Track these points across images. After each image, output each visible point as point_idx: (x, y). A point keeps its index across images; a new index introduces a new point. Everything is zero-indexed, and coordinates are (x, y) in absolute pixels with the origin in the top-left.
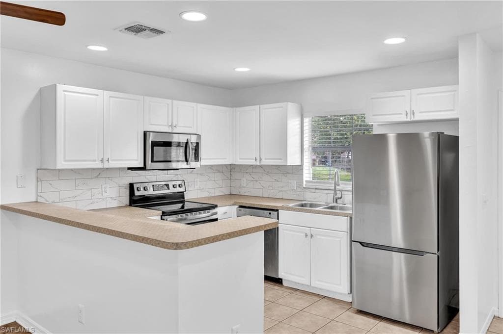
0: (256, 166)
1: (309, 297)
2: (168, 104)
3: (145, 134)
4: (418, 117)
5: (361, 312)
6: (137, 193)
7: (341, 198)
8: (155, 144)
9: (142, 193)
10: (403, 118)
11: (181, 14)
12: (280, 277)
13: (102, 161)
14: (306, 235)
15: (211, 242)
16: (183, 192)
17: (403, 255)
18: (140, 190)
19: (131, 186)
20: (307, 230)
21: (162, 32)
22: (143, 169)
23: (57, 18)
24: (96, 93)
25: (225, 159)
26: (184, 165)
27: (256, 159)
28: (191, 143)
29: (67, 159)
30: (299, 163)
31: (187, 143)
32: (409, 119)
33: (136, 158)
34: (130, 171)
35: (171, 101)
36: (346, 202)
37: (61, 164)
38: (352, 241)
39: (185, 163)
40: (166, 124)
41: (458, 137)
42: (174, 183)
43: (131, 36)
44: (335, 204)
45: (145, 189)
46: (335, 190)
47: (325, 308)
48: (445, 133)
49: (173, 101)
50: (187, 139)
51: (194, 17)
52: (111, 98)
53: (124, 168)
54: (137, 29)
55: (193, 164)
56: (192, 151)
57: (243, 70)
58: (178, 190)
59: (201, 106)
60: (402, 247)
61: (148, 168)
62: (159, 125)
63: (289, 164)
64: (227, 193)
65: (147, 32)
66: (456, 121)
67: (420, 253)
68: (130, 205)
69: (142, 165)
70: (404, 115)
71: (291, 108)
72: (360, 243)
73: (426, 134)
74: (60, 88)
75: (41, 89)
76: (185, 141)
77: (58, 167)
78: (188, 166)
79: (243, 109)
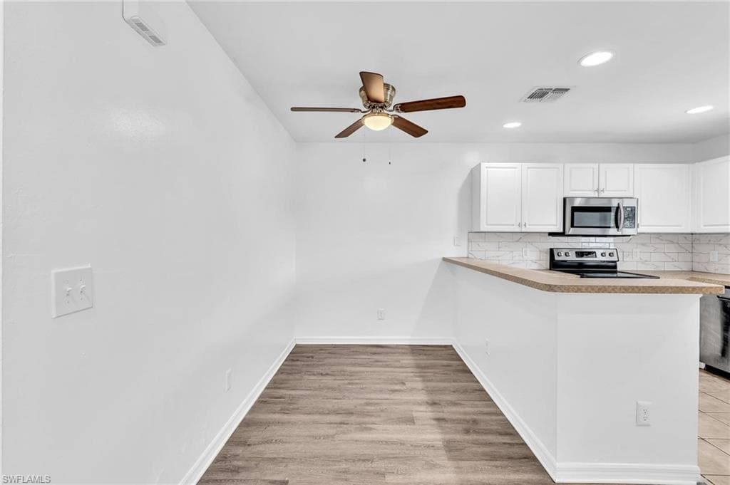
2: (593, 169)
3: (565, 200)
6: (557, 258)
8: (575, 209)
9: (563, 258)
13: (519, 225)
15: (596, 292)
16: (615, 262)
18: (560, 256)
19: (552, 251)
21: (567, 90)
22: (563, 234)
23: (458, 102)
24: (515, 166)
25: (680, 226)
26: (614, 231)
28: (624, 207)
29: (489, 223)
31: (618, 208)
33: (555, 224)
34: (550, 237)
35: (597, 165)
37: (484, 228)
39: (616, 229)
40: (591, 189)
42: (602, 251)
43: (536, 103)
45: (566, 255)
49: (601, 165)
50: (619, 204)
51: (598, 58)
52: (529, 170)
53: (544, 233)
54: (539, 95)
55: (627, 230)
56: (624, 216)
58: (610, 259)
59: (639, 167)
61: (567, 233)
62: (583, 193)
64: (686, 269)
65: (550, 94)
68: (550, 269)
69: (561, 231)
74: (484, 165)
75: (471, 171)
76: (616, 205)
77: (482, 230)
78: (620, 233)
79: (711, 161)
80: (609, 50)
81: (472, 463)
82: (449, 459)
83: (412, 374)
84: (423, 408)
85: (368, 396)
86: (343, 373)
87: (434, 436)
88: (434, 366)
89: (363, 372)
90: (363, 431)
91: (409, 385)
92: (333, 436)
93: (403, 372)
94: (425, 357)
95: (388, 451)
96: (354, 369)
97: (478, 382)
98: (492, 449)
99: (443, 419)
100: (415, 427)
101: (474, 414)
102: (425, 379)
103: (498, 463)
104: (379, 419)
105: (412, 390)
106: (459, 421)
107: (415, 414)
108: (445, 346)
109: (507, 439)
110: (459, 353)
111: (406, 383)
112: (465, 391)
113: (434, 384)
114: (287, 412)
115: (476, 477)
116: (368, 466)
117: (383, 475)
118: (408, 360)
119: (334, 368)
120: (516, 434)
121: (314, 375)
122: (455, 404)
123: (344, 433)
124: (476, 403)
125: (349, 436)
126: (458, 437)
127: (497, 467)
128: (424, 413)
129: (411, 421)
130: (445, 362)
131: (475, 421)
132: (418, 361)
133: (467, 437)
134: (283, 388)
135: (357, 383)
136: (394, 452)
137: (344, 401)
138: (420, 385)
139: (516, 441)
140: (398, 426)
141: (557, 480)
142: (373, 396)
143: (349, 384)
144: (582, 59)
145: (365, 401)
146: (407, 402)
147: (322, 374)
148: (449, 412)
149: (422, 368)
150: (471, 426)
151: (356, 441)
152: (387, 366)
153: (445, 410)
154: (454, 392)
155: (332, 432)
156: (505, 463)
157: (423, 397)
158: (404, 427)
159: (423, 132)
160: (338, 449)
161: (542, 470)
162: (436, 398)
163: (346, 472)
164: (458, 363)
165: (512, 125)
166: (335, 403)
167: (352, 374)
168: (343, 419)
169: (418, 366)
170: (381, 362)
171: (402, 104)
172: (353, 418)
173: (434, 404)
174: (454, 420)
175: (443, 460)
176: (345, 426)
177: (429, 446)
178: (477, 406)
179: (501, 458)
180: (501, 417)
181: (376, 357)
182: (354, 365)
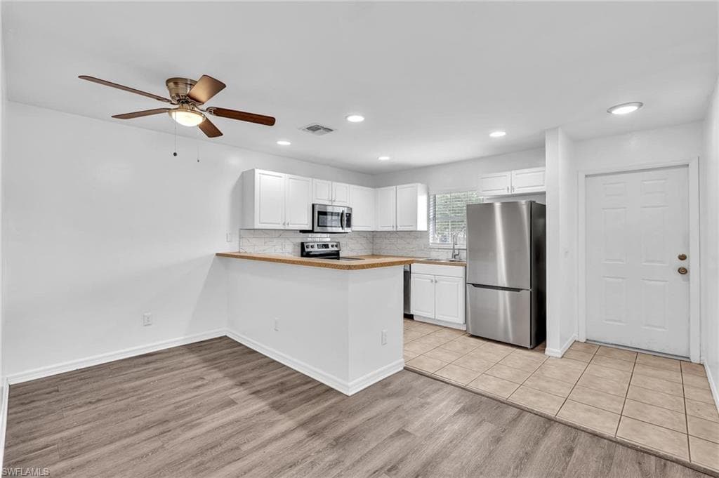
0: (393, 232)
1: (432, 326)
2: (329, 185)
3: (313, 206)
4: (517, 191)
5: (473, 336)
6: (307, 250)
7: (458, 255)
8: (320, 213)
9: (310, 250)
10: (505, 193)
11: (346, 117)
12: (412, 313)
13: (284, 224)
14: (432, 281)
16: (338, 251)
17: (507, 292)
18: (309, 248)
19: (302, 244)
20: (432, 277)
21: (331, 130)
22: (312, 231)
23: (269, 121)
24: (281, 176)
25: (370, 227)
26: (340, 230)
27: (393, 227)
28: (345, 213)
29: (261, 222)
30: (426, 229)
31: (342, 214)
32: (510, 193)
33: (306, 223)
34: (301, 234)
35: (331, 182)
36: (462, 258)
37: (258, 226)
38: (466, 283)
39: (341, 228)
40: (327, 199)
41: (545, 206)
42: (333, 244)
43: (310, 133)
44: (453, 259)
45: (313, 247)
46: (454, 249)
47: (446, 333)
48: (537, 202)
49: (333, 182)
50: (343, 211)
51: (356, 119)
52: (291, 179)
53: (297, 230)
54: (314, 129)
55: (347, 230)
56: (346, 219)
57: (384, 158)
58: (336, 249)
59: (352, 186)
60: (506, 286)
61: (315, 231)
62: (322, 200)
63: (418, 230)
64: (370, 254)
65: (322, 130)
66: (544, 194)
67: (518, 290)
69: (311, 229)
70: (506, 190)
71: (420, 187)
72: (473, 284)
73: (523, 202)
74: (257, 171)
75: (243, 173)
76: (341, 212)
77: (256, 227)
78: (343, 231)
79: (382, 189)
80: (363, 116)
81: (297, 409)
82: (281, 414)
83: (205, 369)
84: (235, 390)
85: (173, 401)
86: (122, 393)
87: (259, 405)
88: (222, 357)
89: (147, 383)
90: (191, 429)
91: (208, 378)
92: (162, 447)
93: (196, 370)
94: (207, 352)
95: (229, 431)
96: (133, 384)
97: (266, 357)
98: (306, 394)
99: (259, 391)
100: (239, 406)
101: (278, 379)
102: (221, 369)
103: (314, 401)
104: (200, 414)
105: (214, 381)
106: (272, 387)
107: (232, 397)
108: (220, 338)
109: (309, 386)
110: (237, 340)
111: (205, 377)
112: (261, 366)
113: (232, 370)
114: (74, 454)
115: (306, 415)
116: (219, 449)
117: (237, 448)
118: (191, 358)
119: (104, 392)
120: (313, 381)
121: (80, 407)
122: (260, 378)
123: (173, 439)
124: (275, 371)
125: (181, 439)
126: (277, 398)
127: (313, 404)
128: (239, 393)
129: (232, 403)
130: (229, 351)
131: (282, 383)
132: (203, 357)
133: (284, 395)
134: (41, 436)
135: (149, 396)
136: (234, 429)
137: (147, 415)
138: (220, 375)
139: (316, 385)
140: (224, 411)
141: (350, 394)
142: (178, 399)
143: (140, 398)
144: (349, 115)
145: (173, 406)
146: (217, 392)
147: (90, 403)
148: (258, 385)
149: (210, 361)
150: (282, 387)
151: (192, 439)
152: (172, 370)
153: (255, 384)
154: (253, 370)
155: (157, 444)
156: (318, 399)
157: (229, 383)
158: (228, 410)
159: (218, 134)
160: (177, 453)
161: (340, 393)
162: (242, 378)
163: (202, 463)
164: (241, 347)
165: (284, 143)
166: (139, 420)
167: (135, 389)
168: (161, 429)
169: (206, 361)
170: (163, 368)
171: (218, 109)
172: (172, 424)
173: (242, 384)
174: (266, 389)
175: (276, 416)
176: (169, 433)
177: (260, 413)
178: (276, 373)
179: (314, 397)
180: (297, 374)
181: (152, 366)
182: (130, 380)
